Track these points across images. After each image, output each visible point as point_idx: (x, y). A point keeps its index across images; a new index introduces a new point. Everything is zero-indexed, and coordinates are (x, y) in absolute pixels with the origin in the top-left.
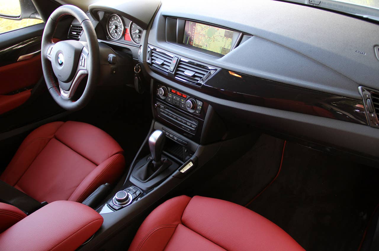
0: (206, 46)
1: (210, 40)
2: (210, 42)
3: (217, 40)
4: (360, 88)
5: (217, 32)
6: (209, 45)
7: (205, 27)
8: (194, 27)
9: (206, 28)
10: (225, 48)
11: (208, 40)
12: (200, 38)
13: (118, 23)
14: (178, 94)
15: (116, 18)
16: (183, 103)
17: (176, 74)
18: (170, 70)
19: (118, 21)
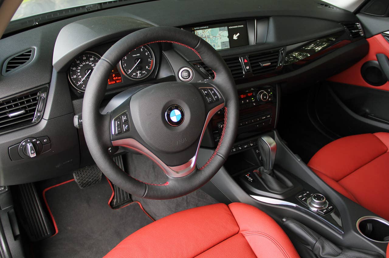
2: (216, 41)
13: (93, 64)
14: (242, 97)
15: (85, 58)
16: (254, 101)
17: (253, 71)
18: (246, 71)
19: (92, 61)
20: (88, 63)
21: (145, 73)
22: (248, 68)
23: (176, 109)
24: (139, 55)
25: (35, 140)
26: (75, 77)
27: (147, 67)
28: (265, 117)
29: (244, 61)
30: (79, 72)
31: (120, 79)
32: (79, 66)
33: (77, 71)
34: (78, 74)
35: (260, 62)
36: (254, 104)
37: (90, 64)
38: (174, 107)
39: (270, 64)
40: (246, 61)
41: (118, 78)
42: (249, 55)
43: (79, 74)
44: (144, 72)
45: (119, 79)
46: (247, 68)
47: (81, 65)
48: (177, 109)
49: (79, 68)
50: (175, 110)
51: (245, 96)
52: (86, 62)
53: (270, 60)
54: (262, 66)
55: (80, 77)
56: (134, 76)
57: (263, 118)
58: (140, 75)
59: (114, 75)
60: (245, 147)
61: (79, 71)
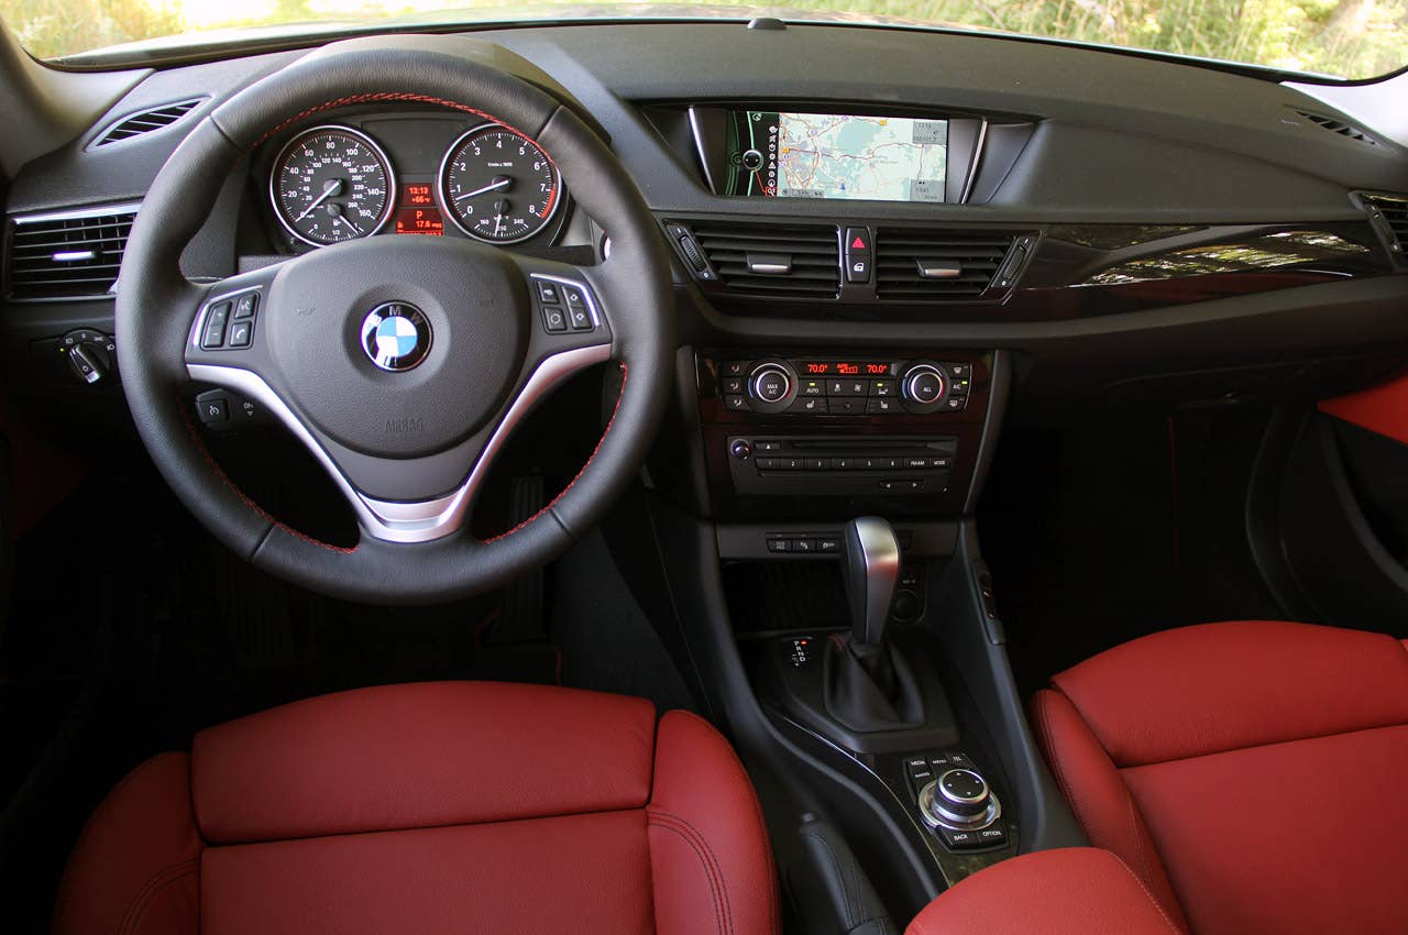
0: (843, 188)
1: (857, 164)
2: (854, 172)
3: (886, 158)
4: (1351, 195)
5: (878, 132)
6: (855, 180)
7: (824, 122)
8: (772, 129)
9: (829, 125)
10: (922, 179)
11: (845, 164)
12: (809, 163)
13: (353, 166)
14: (842, 371)
15: (330, 145)
16: (883, 393)
17: (881, 285)
18: (850, 279)
19: (352, 157)
20: (338, 160)
21: (521, 226)
22: (859, 268)
23: (403, 315)
24: (510, 164)
25: (100, 339)
26: (293, 194)
27: (532, 209)
28: (922, 463)
29: (851, 243)
30: (307, 184)
31: (439, 229)
32: (311, 167)
33: (302, 180)
34: (305, 189)
35: (922, 259)
36: (885, 406)
37: (345, 164)
38: (398, 308)
39: (956, 272)
40: (859, 244)
41: (434, 225)
42: (878, 229)
43: (307, 189)
44: (521, 221)
45: (435, 228)
46: (856, 268)
47: (319, 165)
48: (409, 318)
49: (311, 172)
50: (398, 318)
51: (854, 369)
52: (335, 157)
53: (962, 260)
54: (922, 275)
55: (309, 198)
56: (482, 226)
57: (914, 463)
58: (504, 228)
59: (419, 214)
60: (826, 545)
61: (307, 179)
